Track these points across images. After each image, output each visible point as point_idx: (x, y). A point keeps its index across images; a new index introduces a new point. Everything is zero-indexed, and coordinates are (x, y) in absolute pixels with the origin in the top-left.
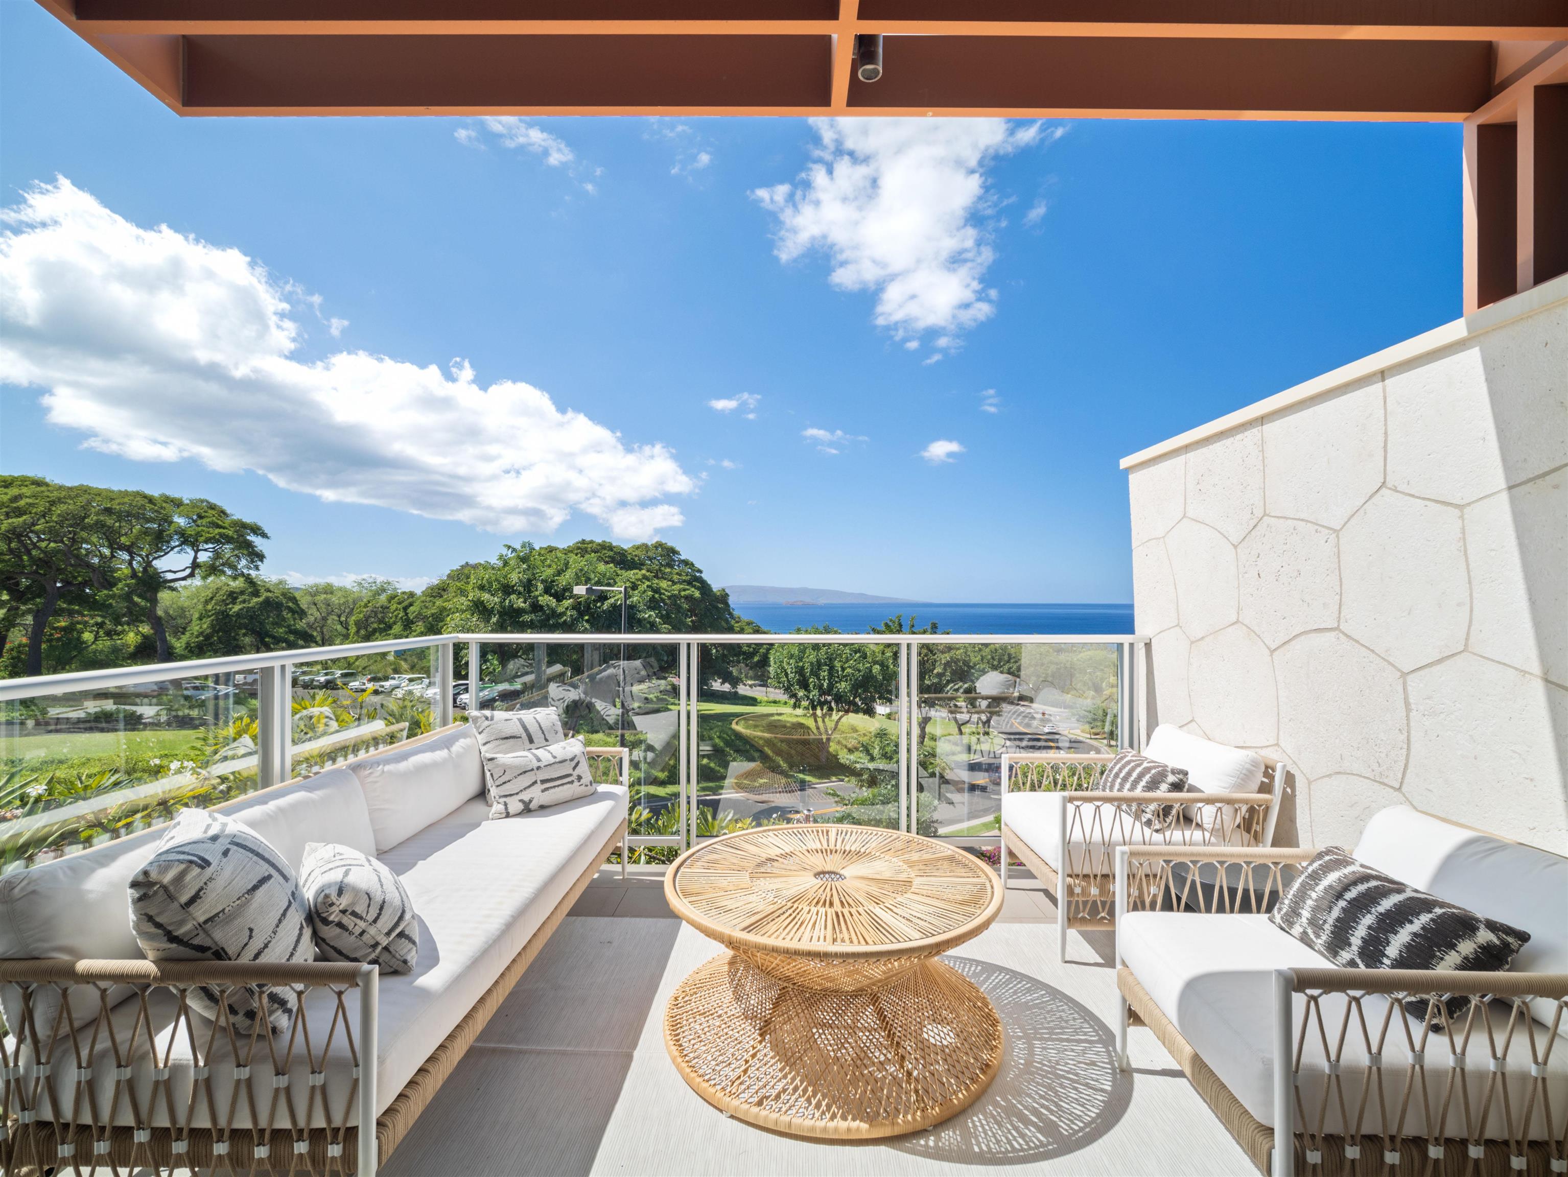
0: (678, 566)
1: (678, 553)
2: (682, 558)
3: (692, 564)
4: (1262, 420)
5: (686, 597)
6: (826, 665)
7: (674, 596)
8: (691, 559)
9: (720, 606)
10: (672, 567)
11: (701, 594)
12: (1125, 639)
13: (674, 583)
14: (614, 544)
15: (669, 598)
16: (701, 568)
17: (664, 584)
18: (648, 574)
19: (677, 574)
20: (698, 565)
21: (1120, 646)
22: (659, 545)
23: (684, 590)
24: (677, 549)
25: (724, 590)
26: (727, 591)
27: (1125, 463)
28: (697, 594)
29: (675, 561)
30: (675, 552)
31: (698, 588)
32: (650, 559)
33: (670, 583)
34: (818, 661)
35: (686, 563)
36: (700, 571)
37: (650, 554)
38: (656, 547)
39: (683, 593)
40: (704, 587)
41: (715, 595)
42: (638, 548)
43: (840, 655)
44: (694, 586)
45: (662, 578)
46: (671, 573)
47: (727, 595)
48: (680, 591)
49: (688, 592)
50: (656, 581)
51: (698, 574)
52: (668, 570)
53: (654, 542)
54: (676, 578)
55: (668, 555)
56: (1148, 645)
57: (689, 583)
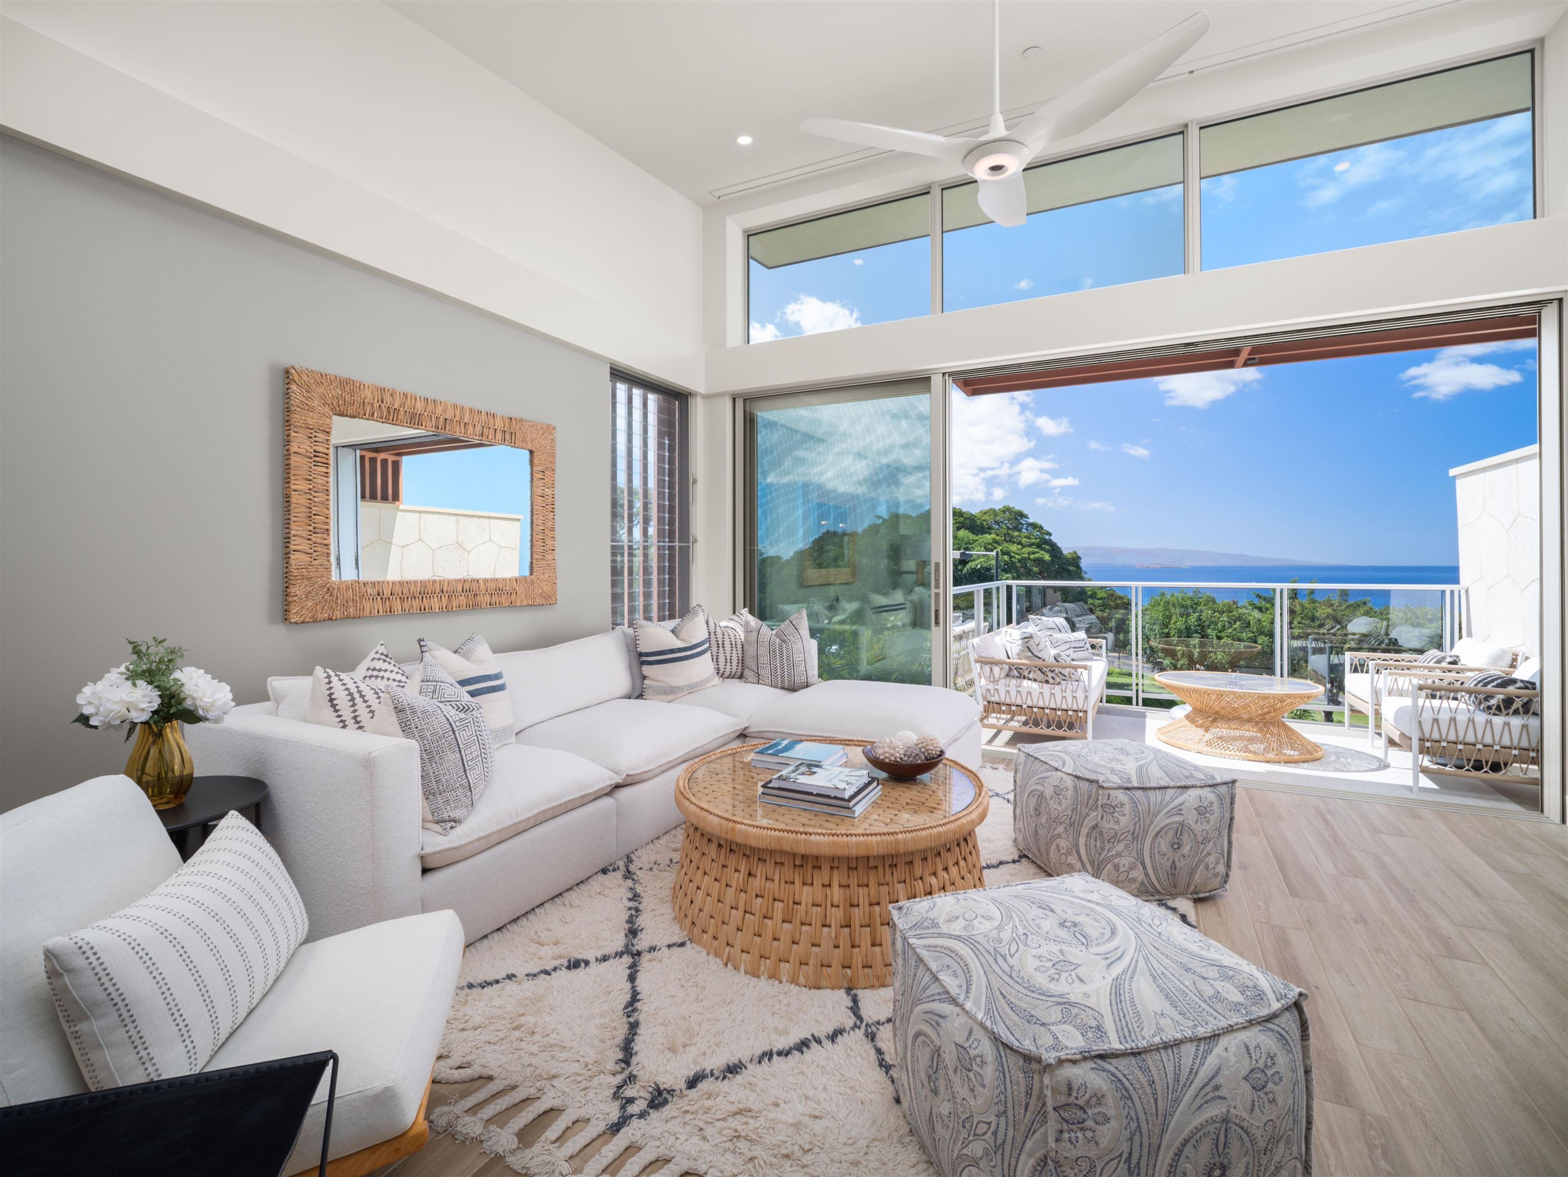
0: (1027, 529)
1: (1026, 517)
2: (1031, 521)
3: (1041, 527)
4: (1517, 461)
5: (1035, 560)
6: (1197, 633)
7: (1024, 559)
8: (1039, 522)
9: (1071, 568)
10: (1020, 531)
11: (1051, 556)
12: (1447, 588)
13: (1024, 546)
14: (964, 510)
15: (1020, 561)
16: (1050, 531)
17: (1014, 548)
18: (998, 538)
19: (1026, 537)
20: (1046, 528)
21: (1443, 592)
22: (1006, 510)
23: (1034, 553)
24: (1025, 512)
25: (1075, 553)
26: (1079, 554)
27: (1452, 472)
28: (1047, 557)
29: (1022, 524)
30: (1022, 515)
31: (1047, 551)
32: (997, 523)
33: (1020, 546)
34: (1188, 629)
35: (1034, 526)
36: (1049, 534)
37: (997, 518)
38: (1004, 512)
39: (1032, 556)
40: (1054, 550)
41: (1065, 558)
42: (985, 513)
43: (1216, 623)
44: (1044, 549)
45: (1010, 541)
46: (1019, 536)
47: (1079, 558)
48: (1029, 554)
49: (1037, 555)
50: (1006, 545)
51: (1047, 537)
52: (1016, 533)
53: (1001, 507)
54: (1024, 540)
55: (1016, 519)
56: (1467, 591)
57: (1039, 546)
